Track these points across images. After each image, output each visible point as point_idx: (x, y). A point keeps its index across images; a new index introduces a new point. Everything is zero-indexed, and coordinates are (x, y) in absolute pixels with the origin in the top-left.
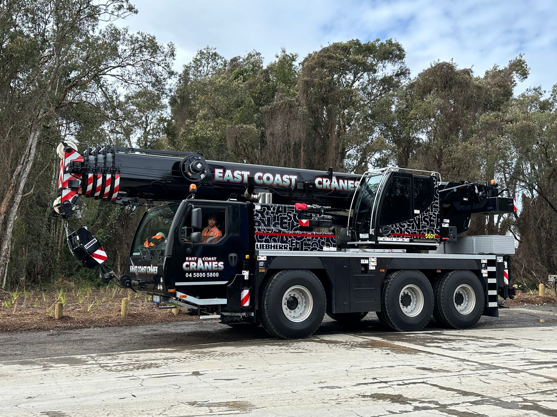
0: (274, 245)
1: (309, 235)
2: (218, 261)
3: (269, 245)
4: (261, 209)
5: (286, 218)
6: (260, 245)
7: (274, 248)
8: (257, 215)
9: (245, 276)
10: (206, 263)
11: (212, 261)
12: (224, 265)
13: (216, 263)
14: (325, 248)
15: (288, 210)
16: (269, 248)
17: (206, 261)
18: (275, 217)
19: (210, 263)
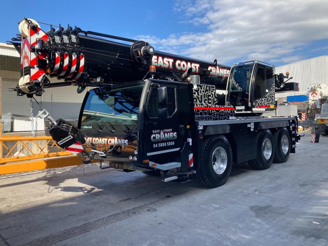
0: (205, 117)
1: (223, 109)
2: (173, 131)
3: (202, 117)
4: (197, 89)
5: (210, 96)
6: (198, 117)
7: (205, 120)
8: (195, 93)
9: (190, 142)
10: (166, 134)
11: (170, 132)
12: (177, 135)
13: (172, 133)
14: (230, 118)
15: (212, 89)
16: (202, 120)
17: (166, 133)
18: (204, 94)
19: (168, 134)
